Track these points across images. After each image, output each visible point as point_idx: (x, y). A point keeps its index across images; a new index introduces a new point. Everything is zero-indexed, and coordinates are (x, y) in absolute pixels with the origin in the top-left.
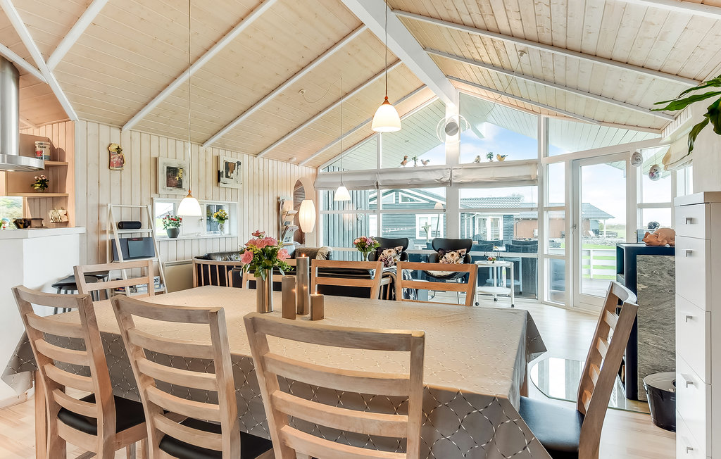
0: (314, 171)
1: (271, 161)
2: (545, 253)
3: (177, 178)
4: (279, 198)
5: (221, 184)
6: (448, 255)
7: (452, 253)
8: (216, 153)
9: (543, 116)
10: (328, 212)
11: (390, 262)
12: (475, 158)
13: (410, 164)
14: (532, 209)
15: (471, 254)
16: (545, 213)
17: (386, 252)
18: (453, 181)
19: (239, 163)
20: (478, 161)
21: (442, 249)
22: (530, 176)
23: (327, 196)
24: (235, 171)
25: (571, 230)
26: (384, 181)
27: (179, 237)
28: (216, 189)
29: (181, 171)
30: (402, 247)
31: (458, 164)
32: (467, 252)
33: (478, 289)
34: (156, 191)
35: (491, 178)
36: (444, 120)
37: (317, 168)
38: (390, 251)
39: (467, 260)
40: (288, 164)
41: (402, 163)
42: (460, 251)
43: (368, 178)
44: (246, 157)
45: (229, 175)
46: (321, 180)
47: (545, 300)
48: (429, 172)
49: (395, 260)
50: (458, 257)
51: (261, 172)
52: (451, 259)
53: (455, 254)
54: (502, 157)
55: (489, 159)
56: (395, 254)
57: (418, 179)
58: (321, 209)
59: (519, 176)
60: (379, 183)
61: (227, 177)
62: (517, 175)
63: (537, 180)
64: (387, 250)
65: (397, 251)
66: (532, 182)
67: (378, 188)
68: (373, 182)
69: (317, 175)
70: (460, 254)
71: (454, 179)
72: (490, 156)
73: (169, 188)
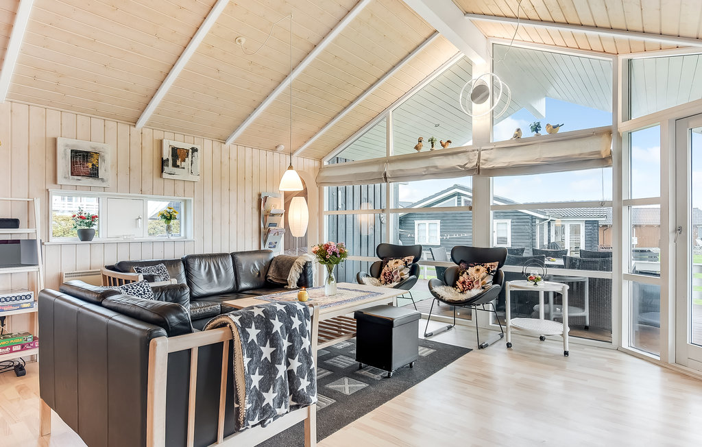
0: (317, 163)
1: (248, 150)
2: (625, 271)
3: (90, 165)
4: (260, 195)
5: (165, 175)
6: (471, 270)
7: (478, 267)
8: (158, 135)
9: (622, 58)
10: (336, 213)
11: (395, 277)
12: (514, 132)
13: (426, 147)
14: (602, 204)
15: (506, 268)
16: (625, 209)
17: (391, 263)
18: (482, 166)
19: (194, 150)
20: (517, 136)
21: (464, 262)
22: (599, 153)
23: (335, 194)
24: (188, 160)
25: (672, 237)
26: (393, 171)
27: (95, 239)
28: (158, 181)
29: (95, 156)
30: (413, 257)
31: (488, 143)
32: (500, 266)
33: (511, 322)
34: (55, 181)
35: (536, 160)
36: (470, 85)
37: (321, 160)
38: (397, 262)
39: (497, 279)
40: (276, 155)
41: (416, 148)
42: (488, 265)
43: (375, 169)
44: (208, 143)
45: (178, 163)
46: (325, 174)
47: (625, 345)
48: (450, 157)
49: (402, 274)
50: (485, 274)
51: (233, 163)
52: (476, 276)
53: (482, 269)
54: (554, 127)
55: (535, 133)
56: (402, 266)
57: (436, 167)
58: (326, 208)
59: (581, 154)
60: (388, 175)
61: (175, 165)
62: (577, 152)
63: (610, 157)
64: (394, 261)
65: (406, 263)
66: (604, 161)
67: (386, 182)
68: (380, 173)
69: (321, 169)
70: (488, 269)
71: (483, 164)
72: (536, 128)
73: (76, 177)
